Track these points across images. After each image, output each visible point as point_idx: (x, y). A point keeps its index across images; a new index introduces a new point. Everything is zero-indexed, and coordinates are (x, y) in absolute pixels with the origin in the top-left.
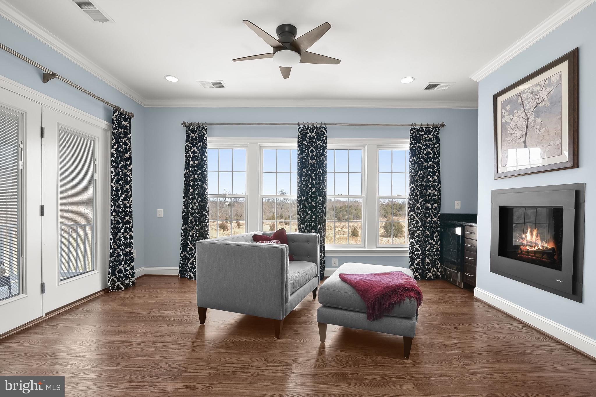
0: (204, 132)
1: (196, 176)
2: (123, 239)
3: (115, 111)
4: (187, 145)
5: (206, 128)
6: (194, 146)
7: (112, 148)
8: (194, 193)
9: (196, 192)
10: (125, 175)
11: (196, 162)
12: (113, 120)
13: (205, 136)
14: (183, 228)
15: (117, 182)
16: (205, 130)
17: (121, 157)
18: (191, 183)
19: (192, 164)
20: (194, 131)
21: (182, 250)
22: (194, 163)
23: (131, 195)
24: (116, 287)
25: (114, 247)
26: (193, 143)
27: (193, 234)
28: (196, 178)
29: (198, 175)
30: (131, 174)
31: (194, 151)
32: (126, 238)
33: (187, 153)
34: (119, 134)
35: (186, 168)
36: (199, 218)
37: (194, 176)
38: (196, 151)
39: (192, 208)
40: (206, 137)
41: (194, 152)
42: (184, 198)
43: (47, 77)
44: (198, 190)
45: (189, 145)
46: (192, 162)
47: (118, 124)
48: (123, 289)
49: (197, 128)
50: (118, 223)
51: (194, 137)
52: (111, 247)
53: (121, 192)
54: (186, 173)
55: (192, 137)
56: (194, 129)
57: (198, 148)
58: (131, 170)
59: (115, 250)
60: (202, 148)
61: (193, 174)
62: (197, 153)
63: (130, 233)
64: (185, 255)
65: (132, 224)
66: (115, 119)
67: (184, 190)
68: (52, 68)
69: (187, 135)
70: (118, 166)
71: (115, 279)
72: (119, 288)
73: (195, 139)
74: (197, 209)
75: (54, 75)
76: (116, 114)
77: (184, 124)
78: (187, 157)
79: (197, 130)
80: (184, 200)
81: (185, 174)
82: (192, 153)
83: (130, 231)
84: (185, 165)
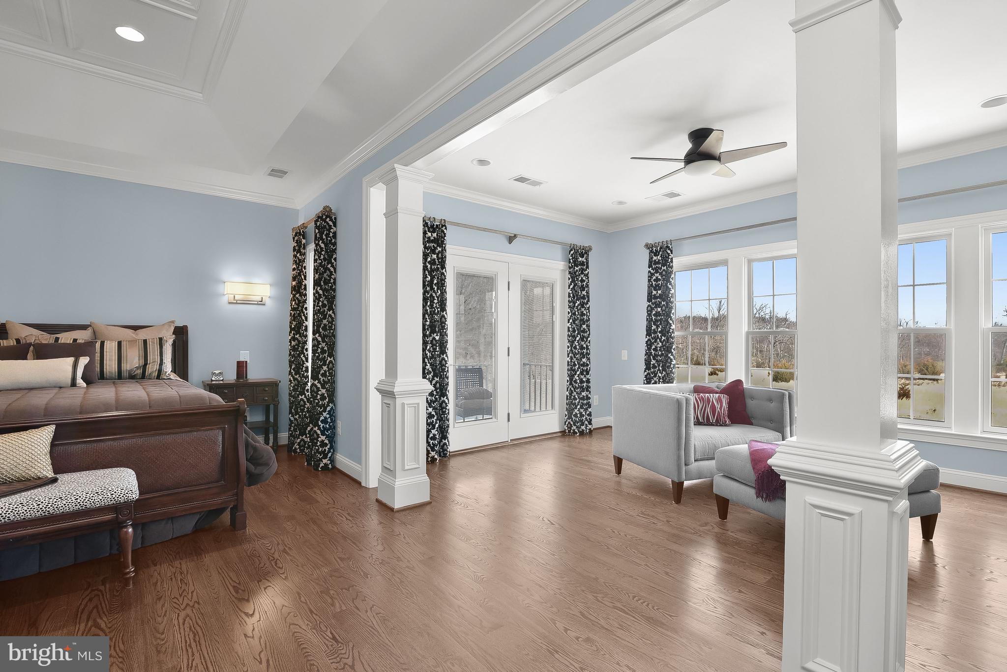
0: (669, 252)
1: (659, 309)
2: (579, 381)
3: (571, 250)
4: (649, 272)
5: (671, 247)
6: (657, 272)
7: (569, 288)
9: (659, 330)
10: (582, 314)
11: (659, 292)
12: (570, 259)
13: (670, 257)
14: (646, 373)
15: (574, 321)
16: (669, 249)
17: (577, 296)
18: (654, 318)
19: (655, 295)
20: (657, 253)
22: (657, 292)
23: (589, 334)
24: (572, 431)
25: (570, 389)
26: (655, 268)
28: (659, 312)
29: (662, 308)
30: (589, 312)
31: (657, 277)
32: (582, 381)
33: (649, 281)
34: (575, 273)
35: (649, 300)
36: (663, 362)
37: (657, 310)
38: (660, 277)
39: (655, 349)
40: (672, 259)
41: (657, 280)
42: (646, 337)
43: (511, 239)
44: (662, 327)
45: (652, 271)
46: (655, 292)
47: (574, 262)
48: (578, 435)
49: (661, 248)
50: (575, 365)
51: (657, 261)
52: (568, 388)
53: (577, 332)
54: (649, 306)
55: (655, 260)
56: (657, 251)
57: (661, 274)
58: (589, 308)
59: (571, 392)
60: (666, 272)
61: (656, 307)
62: (660, 280)
63: (588, 376)
65: (589, 366)
66: (571, 258)
67: (647, 326)
68: (513, 231)
69: (649, 259)
70: (574, 306)
71: (572, 423)
72: (575, 433)
73: (658, 263)
74: (660, 350)
75: (515, 236)
76: (572, 252)
77: (646, 246)
78: (650, 286)
79: (660, 251)
80: (646, 339)
81: (647, 308)
82: (654, 280)
83: (588, 373)
84: (648, 297)
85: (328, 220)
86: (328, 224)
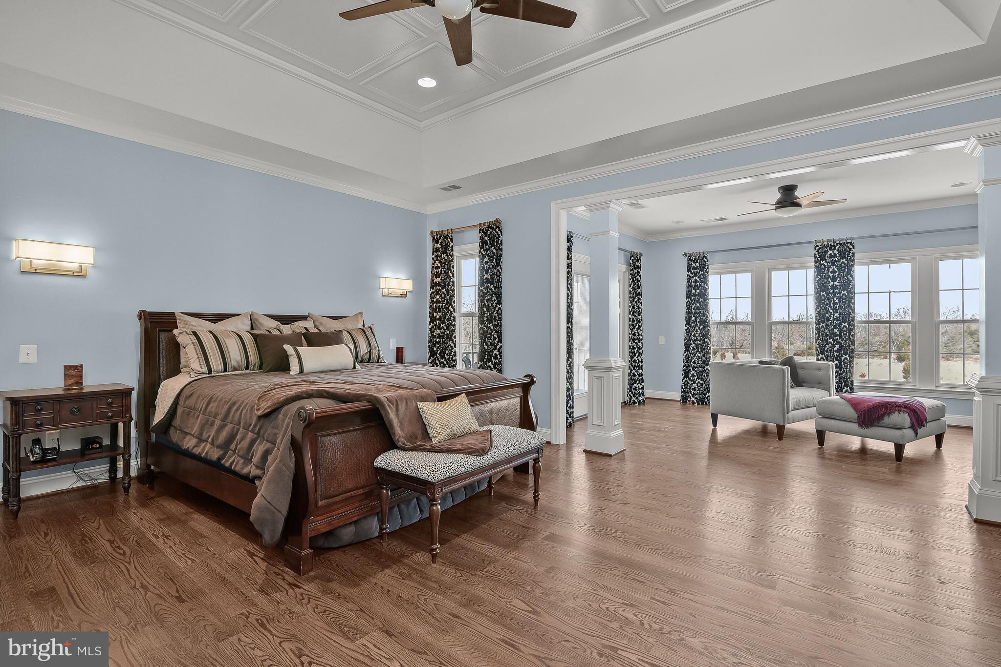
0: (706, 260)
1: (698, 305)
2: (637, 361)
3: (632, 256)
4: (688, 275)
6: (696, 275)
7: (630, 287)
8: (696, 321)
9: (698, 320)
10: (639, 308)
11: (698, 291)
12: (630, 264)
13: (706, 264)
14: (685, 354)
15: (633, 315)
16: (706, 258)
17: (636, 293)
18: (693, 311)
19: (694, 293)
20: (695, 261)
21: (684, 376)
22: (696, 291)
23: (642, 324)
24: (632, 402)
25: (631, 368)
26: (694, 273)
27: (695, 361)
28: (698, 306)
29: (700, 303)
30: (642, 306)
31: (696, 280)
32: (639, 362)
33: (688, 282)
34: (635, 274)
35: (688, 297)
36: (701, 345)
37: (696, 305)
38: (698, 280)
39: (694, 336)
40: (708, 266)
41: (696, 281)
42: (686, 326)
44: (700, 318)
45: (691, 275)
46: (693, 291)
47: (634, 265)
48: (637, 404)
49: (699, 257)
50: (635, 348)
51: (696, 267)
52: (629, 367)
53: (636, 322)
55: (694, 267)
56: (695, 259)
57: (699, 277)
58: (642, 303)
59: (631, 370)
60: (704, 276)
61: (694, 303)
62: (698, 282)
63: (642, 357)
64: (686, 381)
65: (642, 349)
66: (632, 262)
67: (686, 318)
69: (688, 265)
70: (633, 301)
71: (632, 395)
72: (634, 403)
73: (697, 268)
74: (699, 336)
76: (632, 258)
77: (685, 255)
78: (689, 286)
79: (698, 259)
80: (686, 328)
81: (687, 303)
82: (693, 282)
83: (642, 355)
84: (687, 294)
85: (497, 230)
86: (497, 233)
